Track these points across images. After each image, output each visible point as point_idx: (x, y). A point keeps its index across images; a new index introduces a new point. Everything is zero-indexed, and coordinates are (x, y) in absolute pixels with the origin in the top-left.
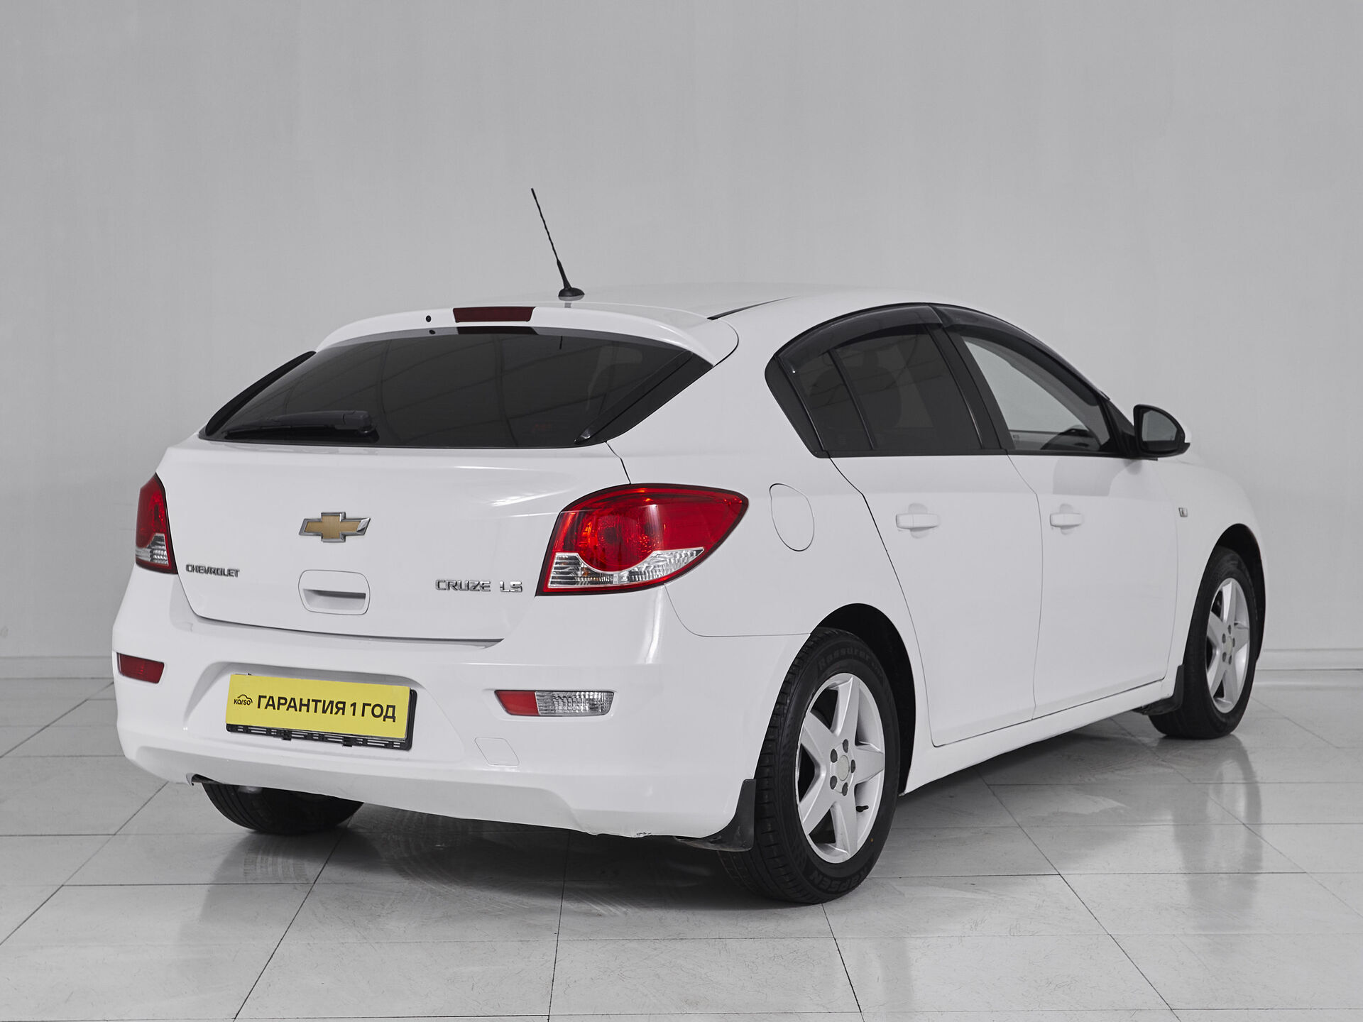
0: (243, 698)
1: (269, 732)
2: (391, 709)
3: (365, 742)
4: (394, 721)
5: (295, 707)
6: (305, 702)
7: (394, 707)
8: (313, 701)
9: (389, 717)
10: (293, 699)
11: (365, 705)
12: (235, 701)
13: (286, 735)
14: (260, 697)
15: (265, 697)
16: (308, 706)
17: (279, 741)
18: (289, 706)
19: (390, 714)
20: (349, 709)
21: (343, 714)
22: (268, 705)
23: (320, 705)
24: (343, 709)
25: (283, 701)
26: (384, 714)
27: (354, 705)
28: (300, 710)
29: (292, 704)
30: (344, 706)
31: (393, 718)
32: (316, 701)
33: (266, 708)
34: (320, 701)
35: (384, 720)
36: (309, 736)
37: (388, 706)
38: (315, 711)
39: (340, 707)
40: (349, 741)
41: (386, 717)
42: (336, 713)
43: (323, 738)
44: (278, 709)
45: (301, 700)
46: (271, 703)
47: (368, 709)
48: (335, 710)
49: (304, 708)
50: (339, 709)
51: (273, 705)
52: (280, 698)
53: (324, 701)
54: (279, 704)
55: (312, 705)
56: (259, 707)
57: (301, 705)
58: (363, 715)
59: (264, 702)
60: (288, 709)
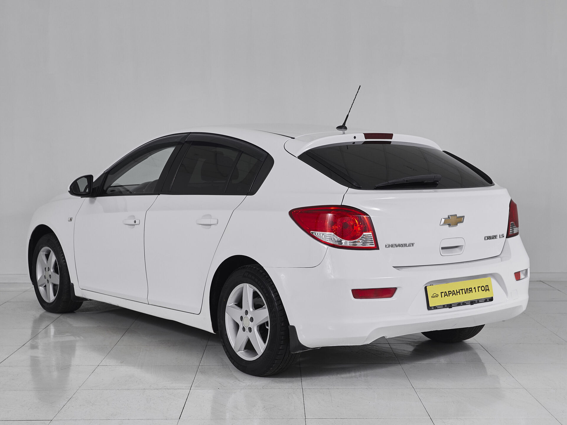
0: (435, 295)
1: (444, 306)
2: (487, 287)
3: (478, 301)
4: (489, 291)
5: (455, 294)
6: (458, 291)
7: (488, 286)
8: (461, 290)
9: (487, 290)
10: (453, 291)
11: (478, 287)
12: (432, 297)
13: (450, 306)
14: (441, 293)
15: (443, 292)
16: (459, 292)
17: (448, 309)
18: (453, 294)
19: (487, 289)
20: (473, 290)
21: (472, 292)
22: (445, 295)
23: (463, 291)
24: (472, 290)
25: (450, 293)
26: (485, 289)
27: (475, 288)
28: (457, 295)
29: (454, 293)
30: (472, 289)
31: (488, 290)
32: (462, 290)
33: (444, 297)
34: (463, 289)
35: (486, 291)
36: (459, 304)
37: (486, 286)
38: (463, 294)
39: (469, 290)
40: (472, 303)
41: (486, 290)
42: (470, 293)
43: (464, 304)
44: (449, 296)
45: (456, 290)
46: (446, 294)
47: (480, 288)
48: (469, 292)
49: (458, 293)
50: (470, 291)
51: (447, 295)
52: (449, 292)
53: (465, 289)
54: (449, 294)
55: (461, 291)
56: (442, 297)
57: (457, 292)
58: (479, 291)
59: (443, 294)
60: (453, 295)
